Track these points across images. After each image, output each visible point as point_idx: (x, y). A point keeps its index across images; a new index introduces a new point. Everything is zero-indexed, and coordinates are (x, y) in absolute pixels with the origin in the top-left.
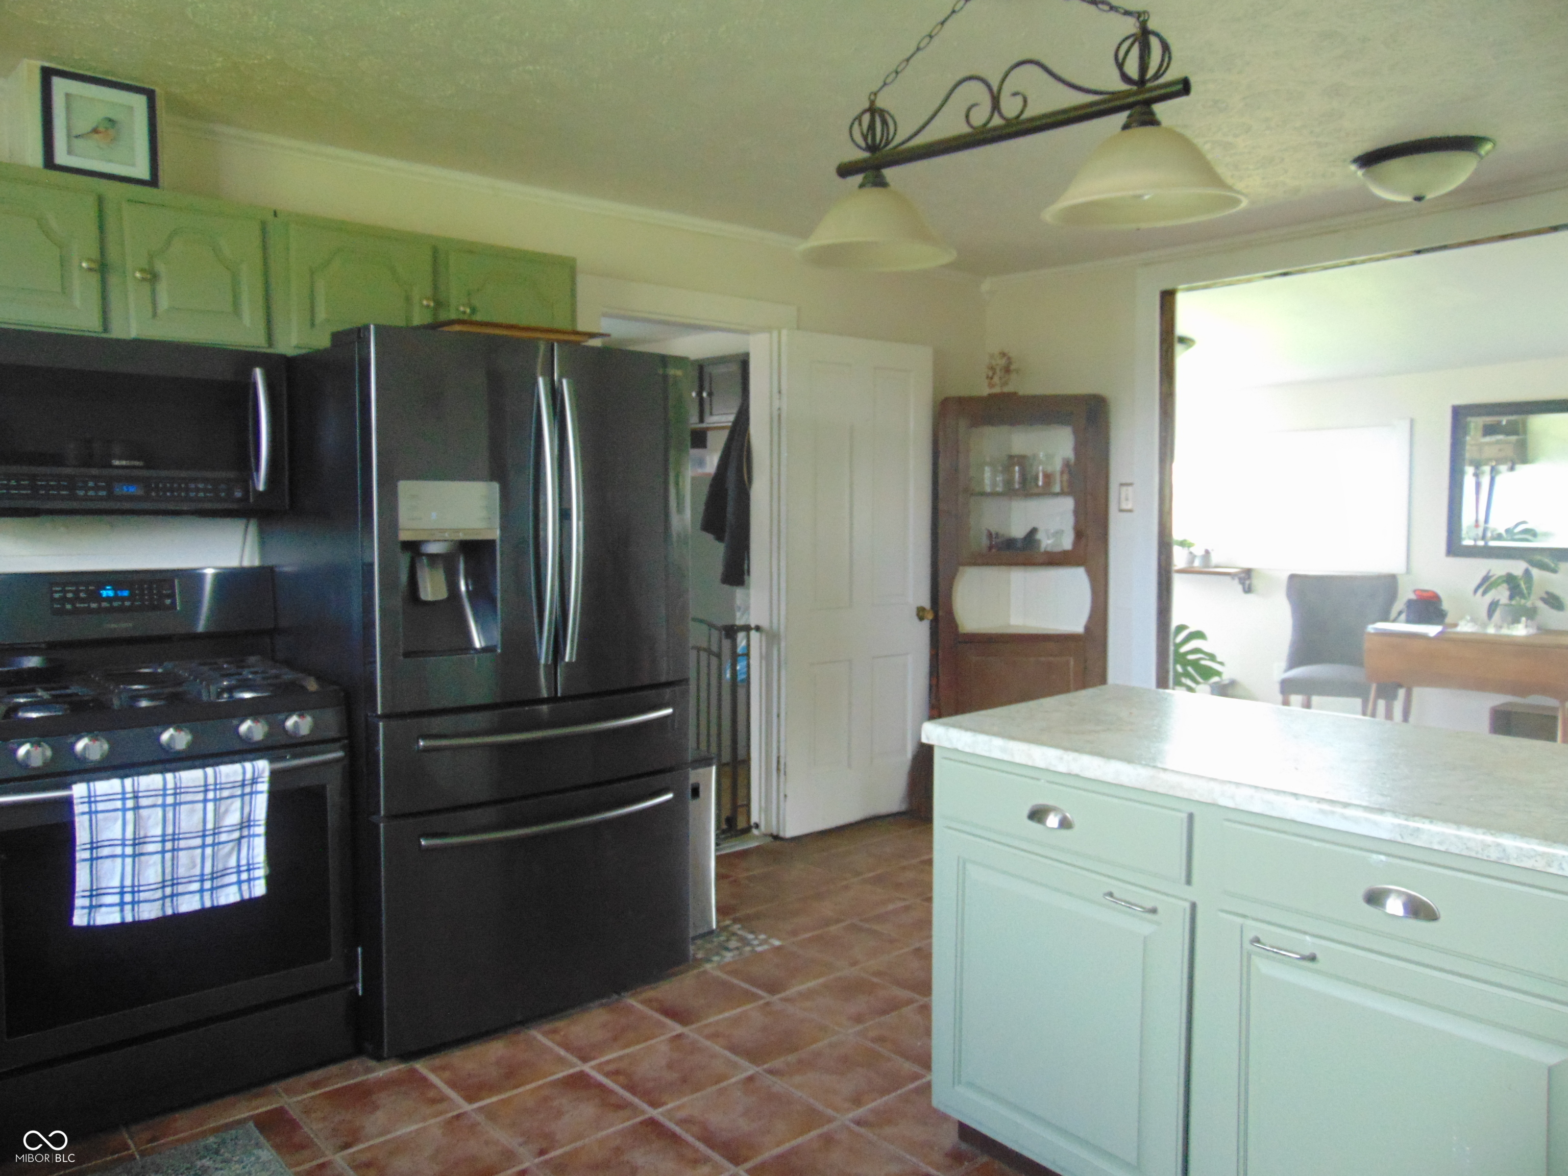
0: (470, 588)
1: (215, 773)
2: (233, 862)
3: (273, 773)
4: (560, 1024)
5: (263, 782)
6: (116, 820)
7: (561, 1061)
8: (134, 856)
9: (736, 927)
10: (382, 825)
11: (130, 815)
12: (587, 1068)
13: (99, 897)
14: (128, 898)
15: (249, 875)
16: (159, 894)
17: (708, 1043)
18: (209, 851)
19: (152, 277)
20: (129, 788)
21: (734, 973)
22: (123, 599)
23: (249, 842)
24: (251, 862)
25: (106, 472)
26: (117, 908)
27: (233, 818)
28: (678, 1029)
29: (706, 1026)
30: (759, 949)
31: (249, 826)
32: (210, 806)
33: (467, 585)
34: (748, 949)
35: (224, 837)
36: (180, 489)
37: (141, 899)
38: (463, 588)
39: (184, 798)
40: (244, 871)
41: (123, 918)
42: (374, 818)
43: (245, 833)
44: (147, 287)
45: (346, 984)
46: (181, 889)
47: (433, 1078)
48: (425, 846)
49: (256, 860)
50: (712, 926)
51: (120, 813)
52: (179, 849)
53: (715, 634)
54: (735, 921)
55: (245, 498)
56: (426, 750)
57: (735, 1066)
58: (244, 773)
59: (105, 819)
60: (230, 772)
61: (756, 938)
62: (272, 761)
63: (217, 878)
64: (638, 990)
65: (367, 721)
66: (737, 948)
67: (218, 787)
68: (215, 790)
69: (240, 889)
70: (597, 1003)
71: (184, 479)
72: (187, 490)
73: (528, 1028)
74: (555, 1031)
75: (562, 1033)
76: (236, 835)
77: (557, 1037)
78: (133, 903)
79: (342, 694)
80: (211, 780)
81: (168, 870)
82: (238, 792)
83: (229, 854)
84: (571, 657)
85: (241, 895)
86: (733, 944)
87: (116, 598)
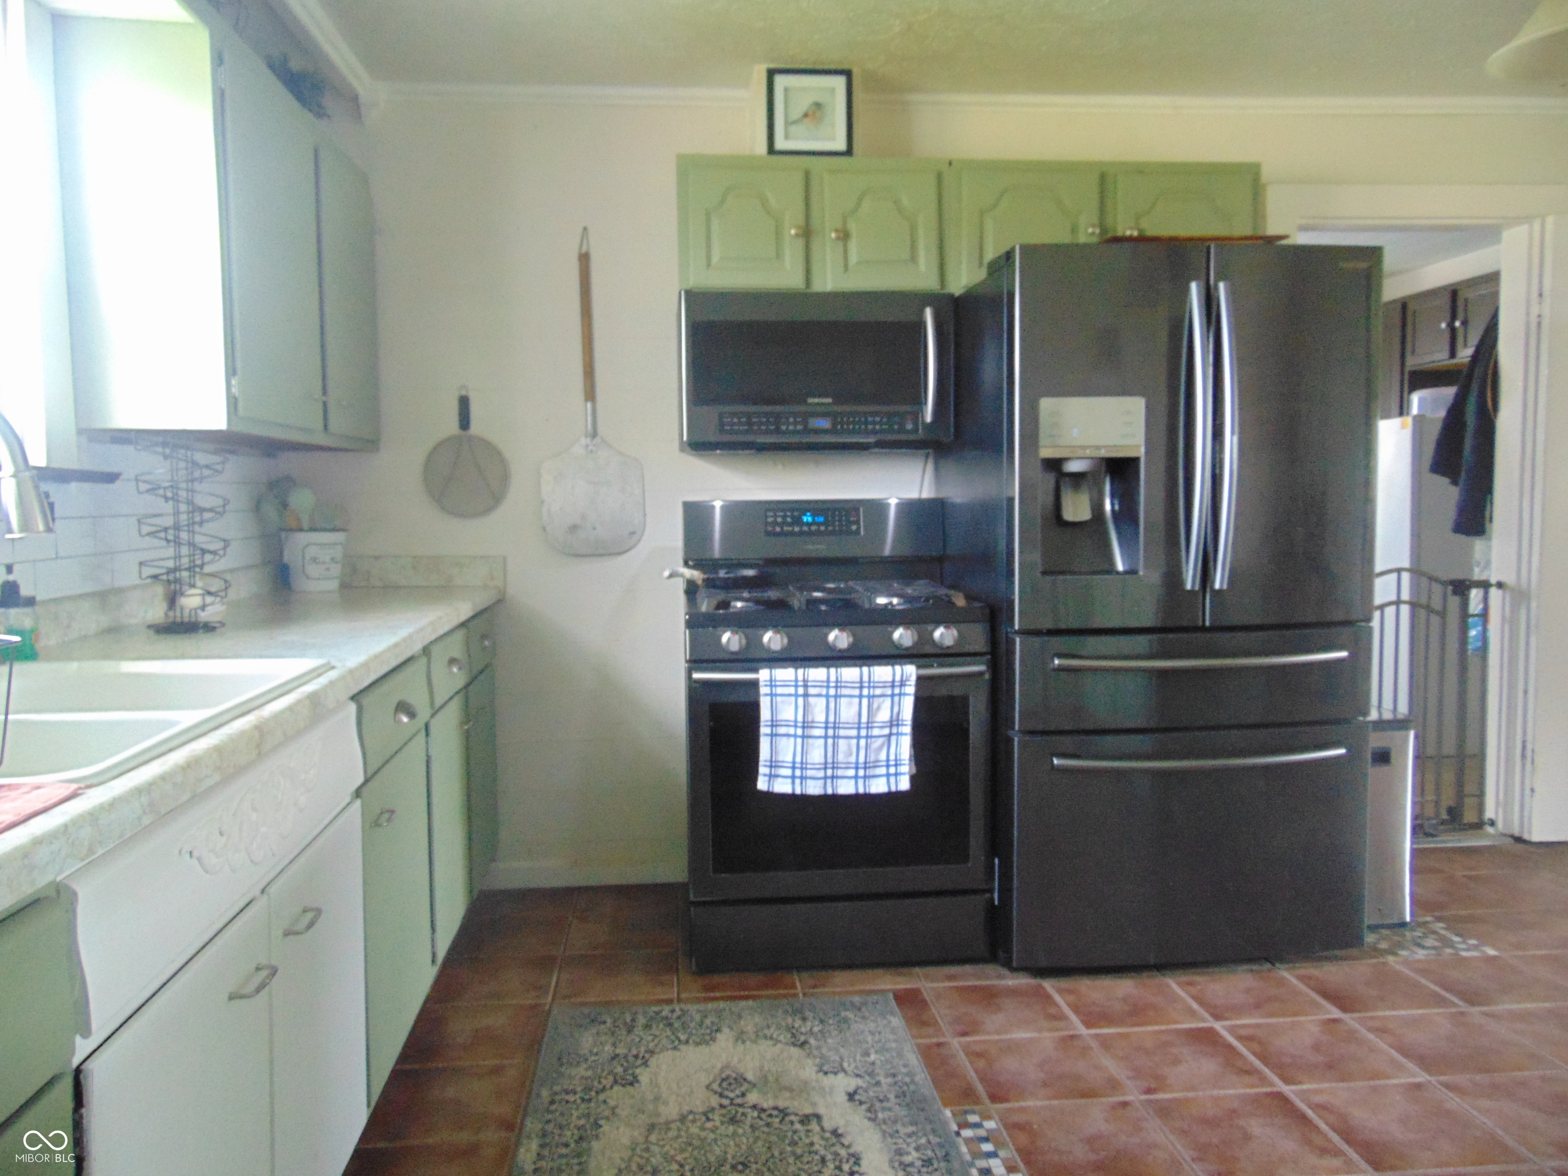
0: (1117, 507)
1: (870, 671)
2: (883, 756)
3: (920, 679)
4: (1198, 979)
5: (910, 685)
6: (791, 703)
7: (1192, 1014)
8: (803, 737)
9: (1439, 926)
10: (1016, 739)
11: (801, 700)
12: (1218, 1026)
13: (777, 769)
14: (798, 773)
15: (896, 769)
16: (821, 774)
17: (1371, 1036)
18: (863, 742)
19: (844, 236)
20: (800, 678)
21: (1424, 972)
22: (819, 524)
23: (897, 739)
24: (898, 758)
25: (803, 408)
26: (789, 781)
27: (884, 715)
28: (1336, 1013)
29: (1372, 1018)
30: (1464, 954)
31: (898, 725)
32: (865, 701)
33: (1112, 505)
34: (1449, 951)
35: (876, 732)
36: (860, 422)
37: (808, 775)
38: (1108, 507)
39: (845, 691)
40: (892, 765)
41: (793, 789)
42: (1010, 733)
43: (894, 730)
44: (841, 244)
45: (984, 891)
46: (840, 772)
47: (1057, 998)
48: (1058, 765)
49: (902, 757)
50: (1405, 918)
51: (793, 699)
52: (839, 737)
53: (1437, 589)
54: (1439, 919)
55: (916, 430)
56: (1061, 669)
57: (1400, 1067)
58: (894, 675)
59: (783, 702)
60: (883, 673)
61: (1464, 942)
62: (919, 667)
63: (870, 767)
64: (1297, 965)
65: (1007, 637)
66: (1434, 948)
67: (872, 685)
68: (869, 687)
69: (888, 782)
70: (1246, 967)
71: (865, 413)
72: (866, 423)
73: (1164, 975)
74: (1190, 984)
75: (1199, 987)
76: (886, 731)
77: (1192, 990)
78: (802, 778)
79: (987, 611)
80: (866, 678)
81: (830, 754)
82: (889, 691)
83: (880, 748)
84: (1222, 583)
85: (889, 787)
86: (1430, 942)
87: (813, 523)
